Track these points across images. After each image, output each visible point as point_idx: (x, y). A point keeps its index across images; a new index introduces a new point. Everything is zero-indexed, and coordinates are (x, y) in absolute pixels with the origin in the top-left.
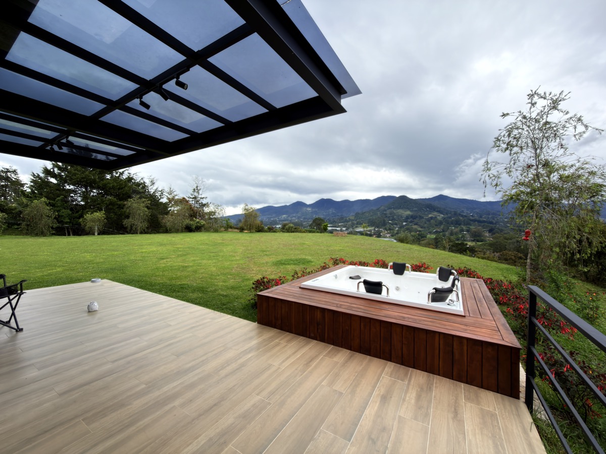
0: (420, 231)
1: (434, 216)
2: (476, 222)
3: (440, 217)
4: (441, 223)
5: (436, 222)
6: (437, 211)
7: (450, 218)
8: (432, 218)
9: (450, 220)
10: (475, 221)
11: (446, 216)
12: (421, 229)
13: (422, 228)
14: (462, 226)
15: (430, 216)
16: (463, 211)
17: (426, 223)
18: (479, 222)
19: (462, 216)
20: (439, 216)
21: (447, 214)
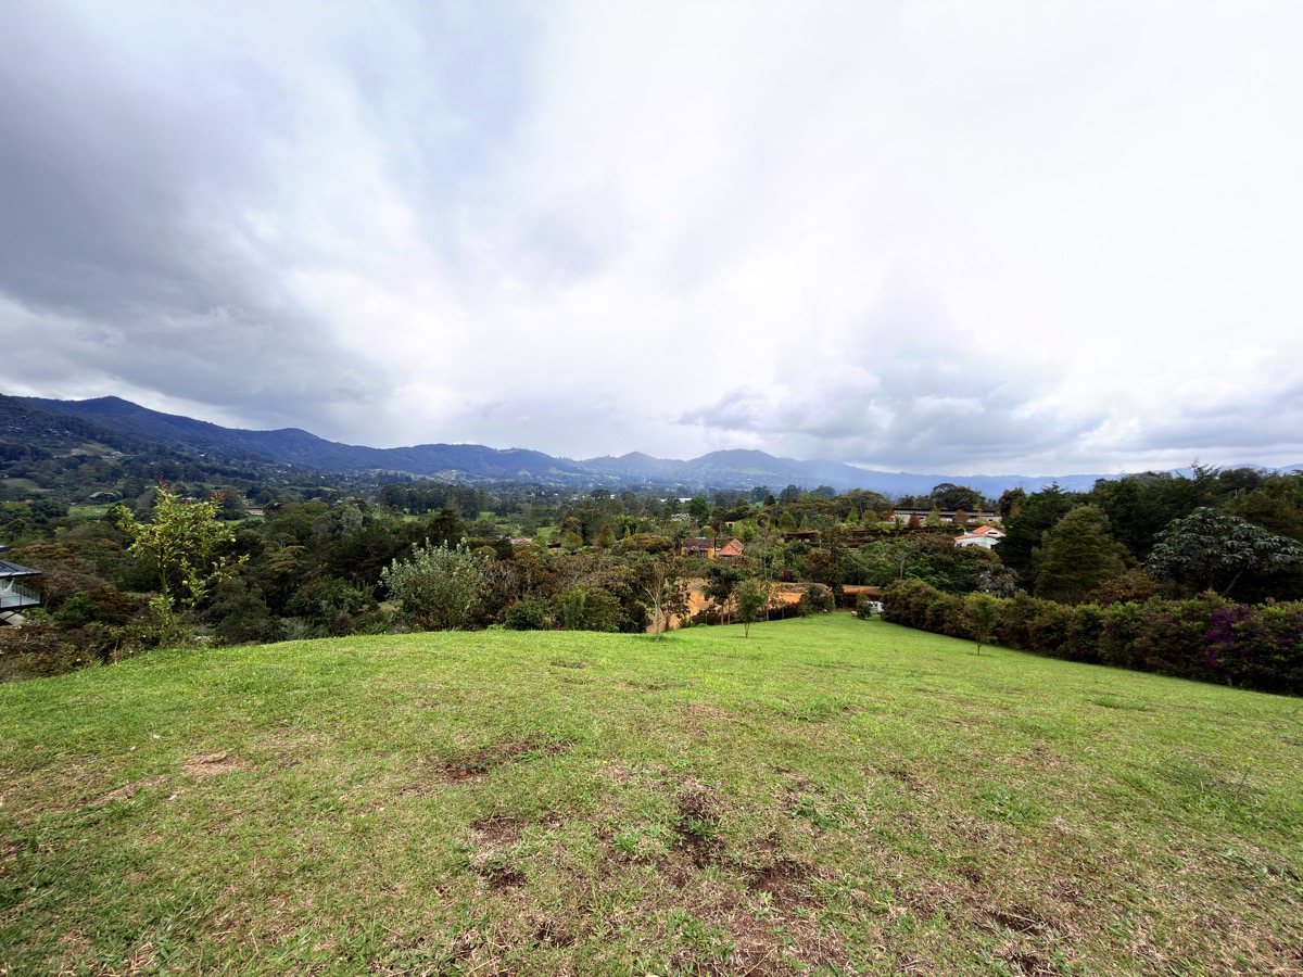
0: (38, 496)
1: (89, 454)
2: (218, 475)
3: (113, 457)
4: (115, 474)
5: (98, 470)
6: (101, 441)
7: (145, 461)
8: (82, 459)
9: (145, 466)
10: (213, 471)
11: (131, 456)
12: (41, 491)
13: (43, 487)
14: (182, 483)
15: (75, 452)
16: (180, 446)
17: (59, 472)
18: (224, 473)
19: (179, 458)
20: (108, 454)
21: (134, 450)
